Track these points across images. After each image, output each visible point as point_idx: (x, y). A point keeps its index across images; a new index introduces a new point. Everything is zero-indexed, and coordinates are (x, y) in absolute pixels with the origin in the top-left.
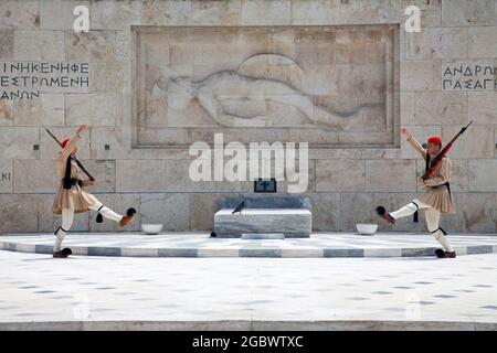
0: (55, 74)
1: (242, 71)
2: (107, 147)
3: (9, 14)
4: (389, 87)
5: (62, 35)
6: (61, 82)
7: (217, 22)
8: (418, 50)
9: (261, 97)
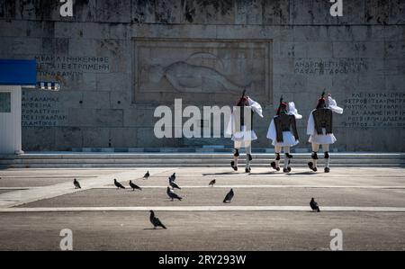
0: (91, 63)
1: (189, 62)
2: (119, 102)
3: (66, 30)
4: (267, 71)
5: (94, 42)
6: (94, 67)
7: (177, 36)
8: (282, 53)
9: (199, 76)
